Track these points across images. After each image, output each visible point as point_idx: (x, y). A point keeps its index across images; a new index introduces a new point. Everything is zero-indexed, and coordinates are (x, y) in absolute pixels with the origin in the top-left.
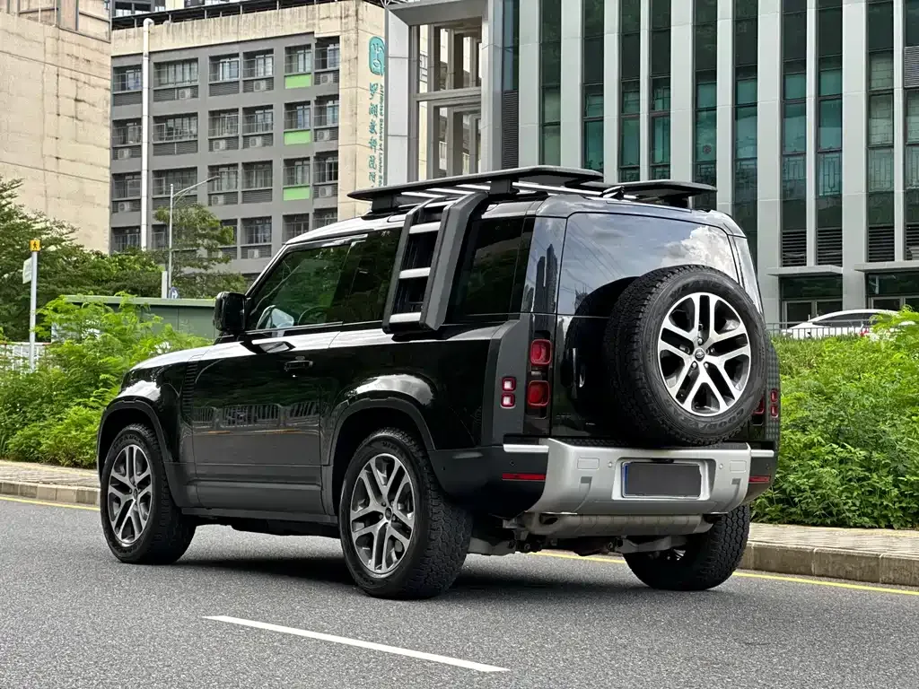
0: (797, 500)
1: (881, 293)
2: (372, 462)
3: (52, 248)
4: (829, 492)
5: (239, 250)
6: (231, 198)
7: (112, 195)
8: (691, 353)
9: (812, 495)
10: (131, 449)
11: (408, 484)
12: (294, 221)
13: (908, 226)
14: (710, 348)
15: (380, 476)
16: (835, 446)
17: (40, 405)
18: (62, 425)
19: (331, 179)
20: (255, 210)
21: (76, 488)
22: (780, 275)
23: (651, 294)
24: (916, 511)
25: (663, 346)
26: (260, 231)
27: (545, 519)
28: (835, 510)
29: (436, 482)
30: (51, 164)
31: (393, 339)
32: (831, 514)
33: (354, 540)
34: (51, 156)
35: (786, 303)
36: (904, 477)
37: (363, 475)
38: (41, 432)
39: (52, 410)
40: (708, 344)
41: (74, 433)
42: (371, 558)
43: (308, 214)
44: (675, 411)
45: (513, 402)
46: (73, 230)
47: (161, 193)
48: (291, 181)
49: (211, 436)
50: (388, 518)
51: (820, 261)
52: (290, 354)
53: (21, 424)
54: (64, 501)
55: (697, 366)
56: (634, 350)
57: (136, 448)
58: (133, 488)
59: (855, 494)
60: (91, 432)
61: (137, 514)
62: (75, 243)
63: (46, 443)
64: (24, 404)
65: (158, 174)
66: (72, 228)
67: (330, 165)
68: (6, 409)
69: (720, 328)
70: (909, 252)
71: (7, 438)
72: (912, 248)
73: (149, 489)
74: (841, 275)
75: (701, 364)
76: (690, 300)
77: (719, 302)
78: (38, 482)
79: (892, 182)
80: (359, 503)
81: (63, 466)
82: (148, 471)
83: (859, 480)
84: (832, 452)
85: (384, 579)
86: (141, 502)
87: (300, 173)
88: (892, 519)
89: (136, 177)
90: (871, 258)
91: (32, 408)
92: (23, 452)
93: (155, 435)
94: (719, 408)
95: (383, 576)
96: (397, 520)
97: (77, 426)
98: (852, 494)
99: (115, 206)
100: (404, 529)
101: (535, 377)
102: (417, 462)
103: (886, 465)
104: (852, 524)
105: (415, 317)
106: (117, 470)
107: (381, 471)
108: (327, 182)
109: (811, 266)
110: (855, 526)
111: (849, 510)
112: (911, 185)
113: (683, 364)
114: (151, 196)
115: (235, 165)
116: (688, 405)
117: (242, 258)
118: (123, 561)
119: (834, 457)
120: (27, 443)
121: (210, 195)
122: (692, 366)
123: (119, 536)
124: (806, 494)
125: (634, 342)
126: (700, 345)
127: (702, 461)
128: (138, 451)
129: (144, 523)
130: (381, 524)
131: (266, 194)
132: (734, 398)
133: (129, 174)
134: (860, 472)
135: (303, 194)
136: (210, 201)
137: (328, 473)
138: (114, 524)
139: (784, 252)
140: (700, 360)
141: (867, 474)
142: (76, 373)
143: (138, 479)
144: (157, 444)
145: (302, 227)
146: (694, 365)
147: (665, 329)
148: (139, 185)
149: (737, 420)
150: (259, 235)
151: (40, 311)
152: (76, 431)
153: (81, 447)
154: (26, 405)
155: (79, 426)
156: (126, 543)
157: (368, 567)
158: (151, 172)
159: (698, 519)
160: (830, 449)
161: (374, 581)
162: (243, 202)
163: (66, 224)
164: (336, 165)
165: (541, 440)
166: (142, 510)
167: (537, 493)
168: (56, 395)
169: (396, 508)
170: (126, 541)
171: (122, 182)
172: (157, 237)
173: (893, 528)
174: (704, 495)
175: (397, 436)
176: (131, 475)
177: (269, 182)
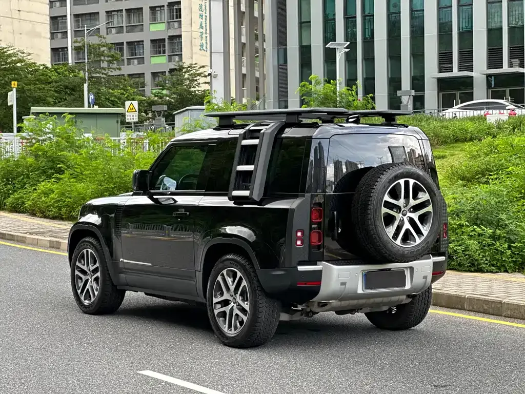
0: (454, 257)
1: (495, 87)
2: (225, 272)
3: (19, 65)
4: (473, 253)
5: (126, 61)
6: (119, 29)
7: (51, 30)
8: (400, 212)
9: (463, 255)
10: (87, 251)
11: (245, 286)
12: (156, 43)
13: (510, 48)
14: (410, 209)
15: (229, 280)
16: (475, 227)
17: (23, 179)
18: (36, 193)
19: (177, 18)
20: (134, 37)
21: (49, 239)
22: (437, 78)
23: (377, 182)
24: (521, 262)
25: (384, 210)
26: (137, 49)
27: (321, 305)
28: (476, 263)
29: (260, 286)
30: (16, 15)
31: (234, 203)
32: (473, 265)
33: (216, 314)
34: (15, 10)
35: (441, 94)
36: (514, 244)
37: (219, 278)
38: (25, 196)
39: (30, 183)
40: (409, 207)
41: (43, 199)
42: (225, 324)
43: (164, 39)
44: (392, 246)
45: (302, 243)
46: (29, 54)
47: (79, 28)
48: (154, 19)
49: (128, 237)
50: (234, 303)
51: (460, 69)
52: (175, 207)
53: (12, 191)
54: (42, 247)
55: (403, 219)
56: (369, 214)
57: (90, 251)
58: (89, 272)
59: (487, 254)
60: (53, 199)
61: (92, 287)
62: (32, 61)
63: (28, 204)
64: (13, 179)
65: (76, 16)
66: (29, 53)
67: (177, 9)
68: (4, 182)
69: (415, 197)
70: (511, 62)
71: (5, 199)
72: (512, 60)
73: (98, 274)
74: (473, 77)
75: (405, 218)
76: (399, 183)
77: (415, 183)
78: (26, 233)
79: (501, 22)
80: (218, 294)
81: (38, 217)
82: (97, 265)
83: (489, 245)
84: (474, 230)
85: (232, 337)
86: (94, 281)
87: (159, 15)
88: (508, 268)
89: (64, 18)
90: (489, 67)
91: (18, 181)
92: (14, 207)
93: (100, 244)
94: (415, 242)
95: (232, 335)
96: (239, 305)
97: (45, 194)
98: (485, 254)
99: (52, 36)
100: (243, 310)
101: (314, 229)
102: (250, 275)
103: (504, 237)
104: (485, 271)
105: (246, 193)
106: (80, 262)
107: (230, 278)
108: (175, 20)
109: (456, 72)
110: (487, 272)
111: (484, 263)
112: (512, 24)
113: (396, 220)
114: (73, 29)
115: (121, 11)
116: (398, 242)
117: (128, 65)
118: (85, 313)
119: (475, 233)
120: (16, 202)
121: (107, 28)
122: (400, 219)
123: (82, 298)
124: (460, 255)
125: (368, 209)
126: (404, 207)
127: (406, 268)
128: (91, 252)
129: (96, 293)
130: (230, 306)
131: (140, 27)
132: (423, 235)
133: (60, 17)
134: (490, 241)
135: (161, 27)
136: (107, 32)
137: (199, 276)
138: (79, 291)
139: (440, 64)
140: (405, 215)
141: (494, 242)
142: (43, 162)
143: (92, 268)
144: (102, 249)
145: (162, 46)
146: (402, 218)
147: (385, 201)
148: (66, 23)
149: (426, 247)
150: (137, 52)
151: (19, 125)
152: (45, 197)
153: (48, 207)
154: (15, 180)
155: (46, 194)
156: (87, 302)
157: (224, 329)
158: (72, 16)
159: (404, 297)
160: (472, 229)
161: (227, 338)
162: (127, 32)
163: (25, 52)
164: (180, 9)
165: (318, 263)
166: (95, 285)
167: (316, 291)
168: (32, 175)
169: (239, 299)
170: (87, 301)
171: (56, 21)
172: (78, 53)
173: (507, 272)
174: (408, 286)
175: (239, 259)
176: (88, 265)
177: (141, 20)
